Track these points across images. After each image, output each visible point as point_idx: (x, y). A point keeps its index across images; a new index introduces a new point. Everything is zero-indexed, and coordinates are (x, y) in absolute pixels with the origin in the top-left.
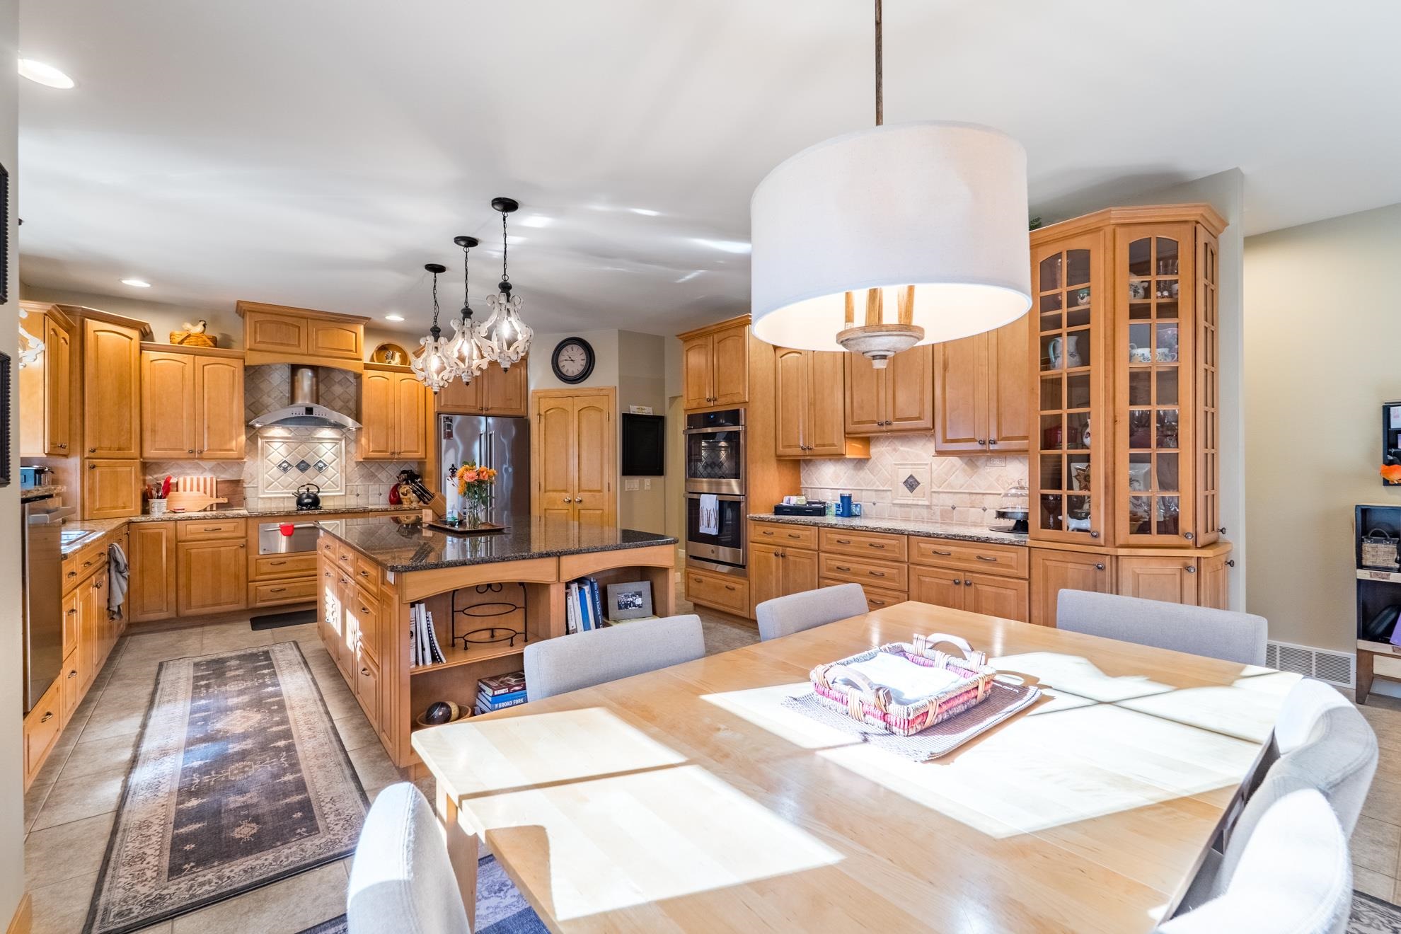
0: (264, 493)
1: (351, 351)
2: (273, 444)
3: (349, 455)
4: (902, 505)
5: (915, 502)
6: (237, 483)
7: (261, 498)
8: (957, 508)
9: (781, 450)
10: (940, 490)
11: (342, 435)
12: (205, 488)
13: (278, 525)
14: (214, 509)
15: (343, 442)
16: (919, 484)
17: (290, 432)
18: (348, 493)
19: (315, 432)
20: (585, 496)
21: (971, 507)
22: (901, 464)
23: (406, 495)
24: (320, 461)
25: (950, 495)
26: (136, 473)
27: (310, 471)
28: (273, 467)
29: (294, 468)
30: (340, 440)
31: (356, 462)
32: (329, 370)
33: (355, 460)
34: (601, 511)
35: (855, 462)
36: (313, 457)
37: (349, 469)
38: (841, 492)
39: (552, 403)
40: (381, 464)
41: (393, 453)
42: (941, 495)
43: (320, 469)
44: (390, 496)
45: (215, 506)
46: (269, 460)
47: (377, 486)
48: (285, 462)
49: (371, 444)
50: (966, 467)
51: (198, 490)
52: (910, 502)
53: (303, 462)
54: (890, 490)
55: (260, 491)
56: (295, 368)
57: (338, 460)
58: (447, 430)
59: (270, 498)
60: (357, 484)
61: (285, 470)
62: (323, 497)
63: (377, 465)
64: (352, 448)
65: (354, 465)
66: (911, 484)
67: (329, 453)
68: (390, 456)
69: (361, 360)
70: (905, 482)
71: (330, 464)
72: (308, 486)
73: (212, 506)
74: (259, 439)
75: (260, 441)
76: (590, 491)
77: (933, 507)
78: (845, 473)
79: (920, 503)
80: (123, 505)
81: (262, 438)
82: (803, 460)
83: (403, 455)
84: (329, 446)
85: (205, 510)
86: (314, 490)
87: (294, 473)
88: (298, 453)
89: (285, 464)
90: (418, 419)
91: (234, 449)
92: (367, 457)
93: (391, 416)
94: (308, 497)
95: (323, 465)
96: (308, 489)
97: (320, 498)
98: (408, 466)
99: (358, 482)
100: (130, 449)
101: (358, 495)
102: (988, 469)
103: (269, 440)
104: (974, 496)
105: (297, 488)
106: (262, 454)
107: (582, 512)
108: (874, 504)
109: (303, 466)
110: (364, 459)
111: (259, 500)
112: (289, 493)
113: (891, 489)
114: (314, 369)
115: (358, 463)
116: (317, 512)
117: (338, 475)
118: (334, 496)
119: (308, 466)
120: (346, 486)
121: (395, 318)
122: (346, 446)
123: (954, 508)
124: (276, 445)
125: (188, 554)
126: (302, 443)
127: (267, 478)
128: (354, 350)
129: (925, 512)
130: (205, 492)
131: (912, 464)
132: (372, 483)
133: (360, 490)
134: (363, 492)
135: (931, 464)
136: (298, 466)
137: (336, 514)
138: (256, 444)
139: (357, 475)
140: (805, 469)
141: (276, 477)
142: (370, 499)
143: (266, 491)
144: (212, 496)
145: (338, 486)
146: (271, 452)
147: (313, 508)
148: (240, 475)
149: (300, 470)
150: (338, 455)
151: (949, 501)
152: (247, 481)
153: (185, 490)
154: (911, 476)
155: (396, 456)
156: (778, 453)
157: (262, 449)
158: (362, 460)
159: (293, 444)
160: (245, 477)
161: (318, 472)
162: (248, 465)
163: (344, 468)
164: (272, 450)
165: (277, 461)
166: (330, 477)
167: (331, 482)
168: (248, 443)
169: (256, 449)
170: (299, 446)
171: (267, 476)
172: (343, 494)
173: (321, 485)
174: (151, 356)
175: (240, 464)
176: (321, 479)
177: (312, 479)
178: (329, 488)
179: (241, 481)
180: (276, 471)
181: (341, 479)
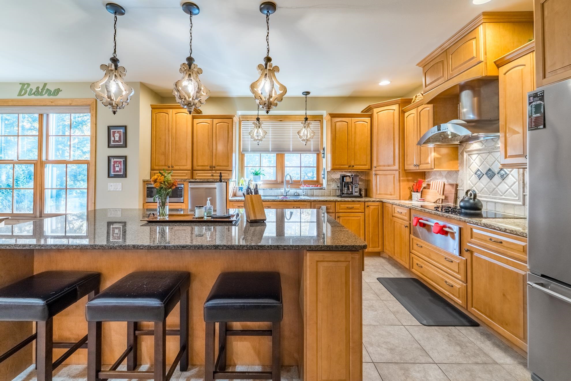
2: (472, 156)
6: (455, 186)
12: (439, 188)
17: (481, 144)
26: (396, 178)
27: (497, 179)
28: (473, 175)
29: (485, 175)
43: (502, 177)
45: (441, 200)
46: (470, 169)
48: (478, 170)
51: (436, 190)
53: (490, 170)
61: (479, 177)
71: (510, 172)
74: (465, 153)
75: (465, 155)
80: (390, 193)
81: (466, 152)
87: (485, 178)
88: (487, 162)
89: (479, 172)
91: (430, 163)
95: (504, 173)
96: (470, 194)
100: (394, 165)
103: (470, 153)
106: (467, 164)
109: (490, 174)
117: (517, 183)
118: (514, 205)
119: (493, 173)
120: (523, 195)
124: (474, 157)
126: (489, 153)
127: (469, 183)
130: (438, 192)
136: (486, 174)
138: (463, 157)
141: (474, 183)
144: (440, 194)
145: (517, 195)
146: (471, 163)
149: (489, 177)
152: (460, 185)
157: (466, 160)
159: (484, 154)
160: (459, 182)
161: (500, 180)
162: (460, 173)
163: (521, 176)
164: (472, 161)
165: (475, 170)
166: (510, 185)
167: (512, 189)
168: (460, 156)
169: (463, 161)
170: (488, 156)
171: (469, 182)
172: (521, 203)
173: (503, 192)
174: (406, 114)
175: (457, 172)
176: (504, 187)
177: (497, 186)
178: (511, 196)
179: (457, 185)
180: (474, 178)
181: (519, 188)
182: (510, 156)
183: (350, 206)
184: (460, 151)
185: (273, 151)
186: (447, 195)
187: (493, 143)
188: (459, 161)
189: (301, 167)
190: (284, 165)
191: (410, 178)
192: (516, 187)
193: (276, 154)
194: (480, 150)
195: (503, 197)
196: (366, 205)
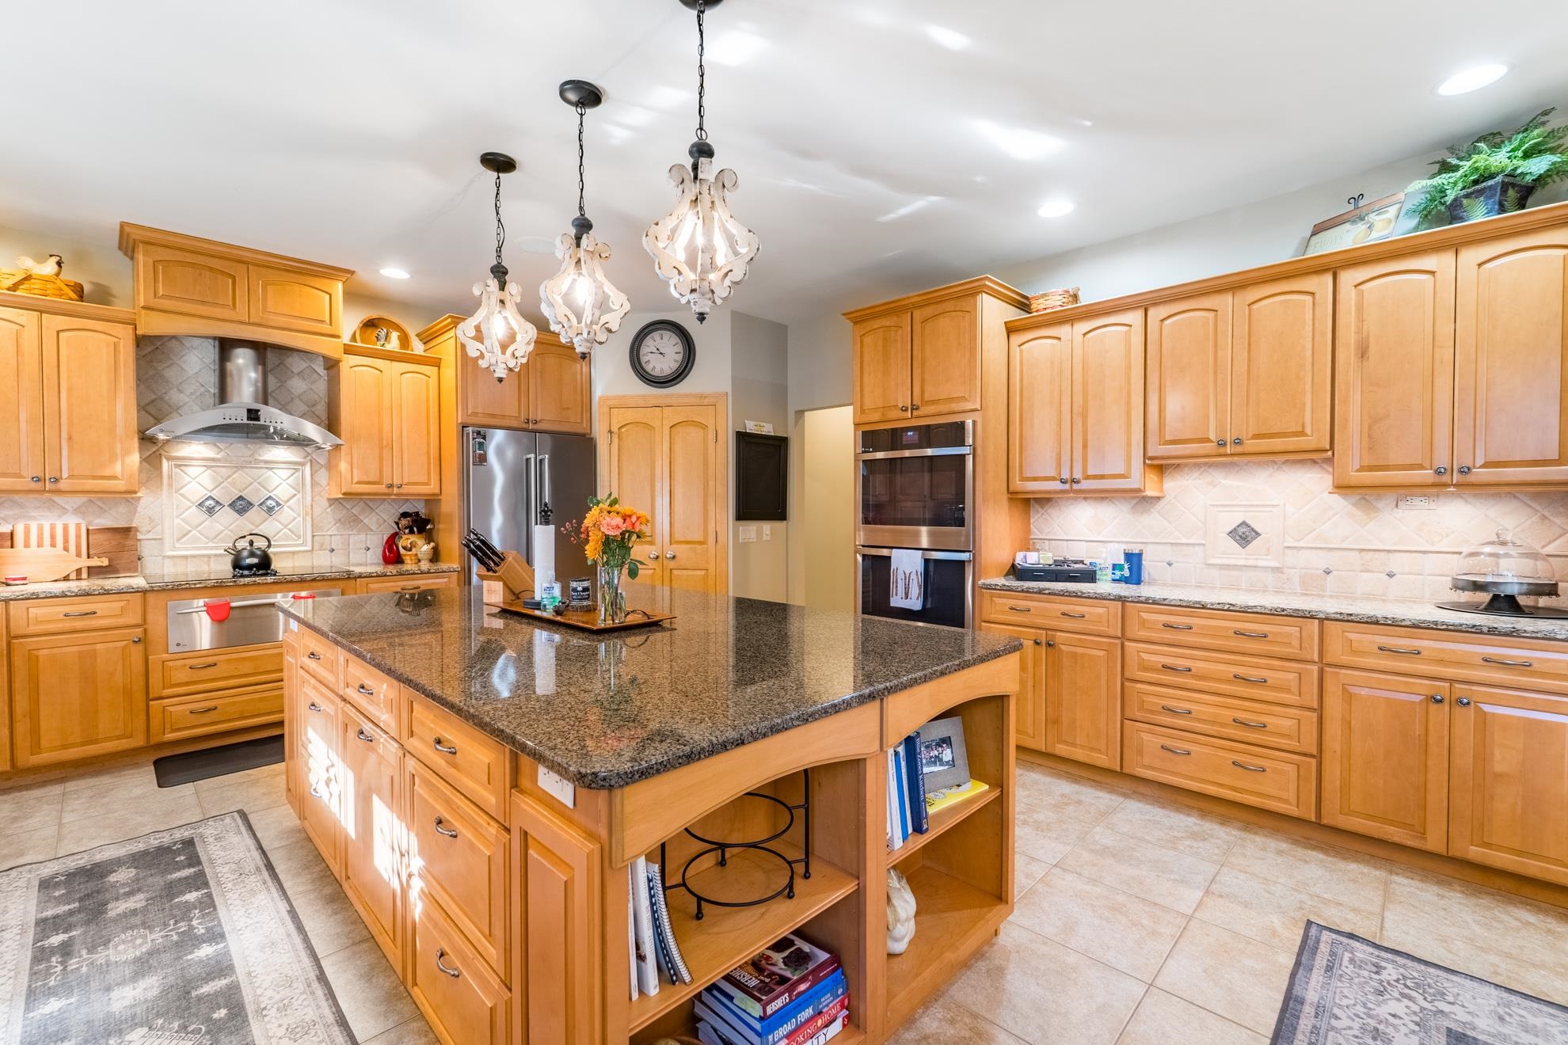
0: (174, 548)
1: (323, 322)
2: (189, 470)
3: (317, 489)
4: (1222, 567)
5: (1251, 563)
6: (125, 532)
7: (169, 557)
8: (1334, 573)
9: (1018, 484)
10: (1301, 544)
11: (305, 458)
12: (66, 541)
13: (201, 602)
14: (84, 575)
15: (308, 468)
16: (1258, 534)
17: (217, 450)
18: (317, 546)
19: (261, 452)
20: (681, 550)
21: (1361, 571)
22: (1223, 506)
23: (410, 550)
24: (270, 498)
25: (1319, 551)
27: (252, 513)
28: (190, 507)
29: (227, 508)
30: (303, 464)
31: (329, 499)
32: (283, 350)
33: (326, 496)
34: (703, 572)
35: (1134, 502)
36: (257, 490)
37: (317, 511)
38: (1124, 546)
39: (630, 415)
40: (368, 502)
41: (391, 486)
42: (1302, 551)
43: (270, 510)
44: (384, 552)
45: (84, 572)
46: (182, 495)
47: (362, 537)
48: (210, 498)
49: (355, 471)
50: (1355, 511)
51: (53, 545)
52: (1241, 562)
53: (241, 498)
54: (1204, 545)
55: (167, 545)
56: (226, 346)
57: (299, 496)
58: (478, 452)
59: (186, 557)
60: (329, 533)
61: (210, 511)
62: (275, 554)
63: (362, 503)
64: (323, 476)
65: (326, 504)
66: (1244, 535)
67: (284, 485)
68: (386, 491)
69: (338, 337)
70: (1231, 532)
71: (286, 502)
72: (249, 538)
73: (79, 571)
74: (164, 461)
75: (165, 464)
76: (688, 542)
77: (1285, 570)
78: (1115, 518)
79: (1261, 563)
81: (169, 459)
82: (1035, 499)
83: (405, 490)
84: (284, 473)
85: (66, 579)
86: (260, 543)
87: (226, 516)
88: (233, 484)
89: (210, 503)
90: (428, 434)
91: (120, 476)
92: (348, 491)
93: (386, 428)
94: (252, 554)
95: (274, 504)
96: (251, 543)
97: (272, 556)
98: (411, 506)
99: (332, 532)
101: (332, 550)
102: (1399, 513)
103: (181, 463)
104: (1371, 554)
105: (233, 540)
106: (170, 485)
107: (675, 572)
108: (1170, 564)
109: (241, 505)
110: (344, 494)
111: (167, 561)
112: (217, 548)
113: (1203, 542)
114: (260, 349)
115: (333, 501)
116: (270, 579)
117: (301, 519)
118: (294, 553)
119: (250, 504)
120: (313, 536)
121: (394, 274)
122: (312, 475)
123: (1328, 572)
124: (193, 471)
125: (32, 659)
126: (238, 468)
127: (178, 524)
128: (327, 319)
129: (1269, 578)
130: (66, 549)
131: (1246, 506)
132: (354, 532)
133: (336, 543)
134: (340, 546)
135: (1285, 505)
136: (232, 505)
137: (301, 582)
138: (159, 468)
139: (331, 520)
140: (1038, 511)
141: (195, 523)
142: (351, 555)
143: (177, 545)
144: (79, 555)
145: (299, 536)
146: (186, 482)
147: (261, 572)
148: (131, 520)
149: (237, 511)
150: (299, 487)
151: (1320, 561)
152: (143, 529)
153: (27, 545)
154: (1244, 524)
155: (396, 490)
156: (1012, 489)
157: (170, 477)
158: (341, 496)
159: (224, 470)
160: (140, 523)
161: (268, 514)
162: (144, 503)
163: (309, 509)
164: (187, 479)
165: (196, 497)
166: (287, 522)
167: (289, 530)
170: (234, 473)
171: (177, 522)
172: (309, 548)
176: (271, 526)
177: (258, 526)
178: (287, 540)
179: (136, 529)
180: (196, 513)
181: (305, 527)
182: (358, 483)
186: (111, 555)
192: (295, 525)
194: (213, 460)
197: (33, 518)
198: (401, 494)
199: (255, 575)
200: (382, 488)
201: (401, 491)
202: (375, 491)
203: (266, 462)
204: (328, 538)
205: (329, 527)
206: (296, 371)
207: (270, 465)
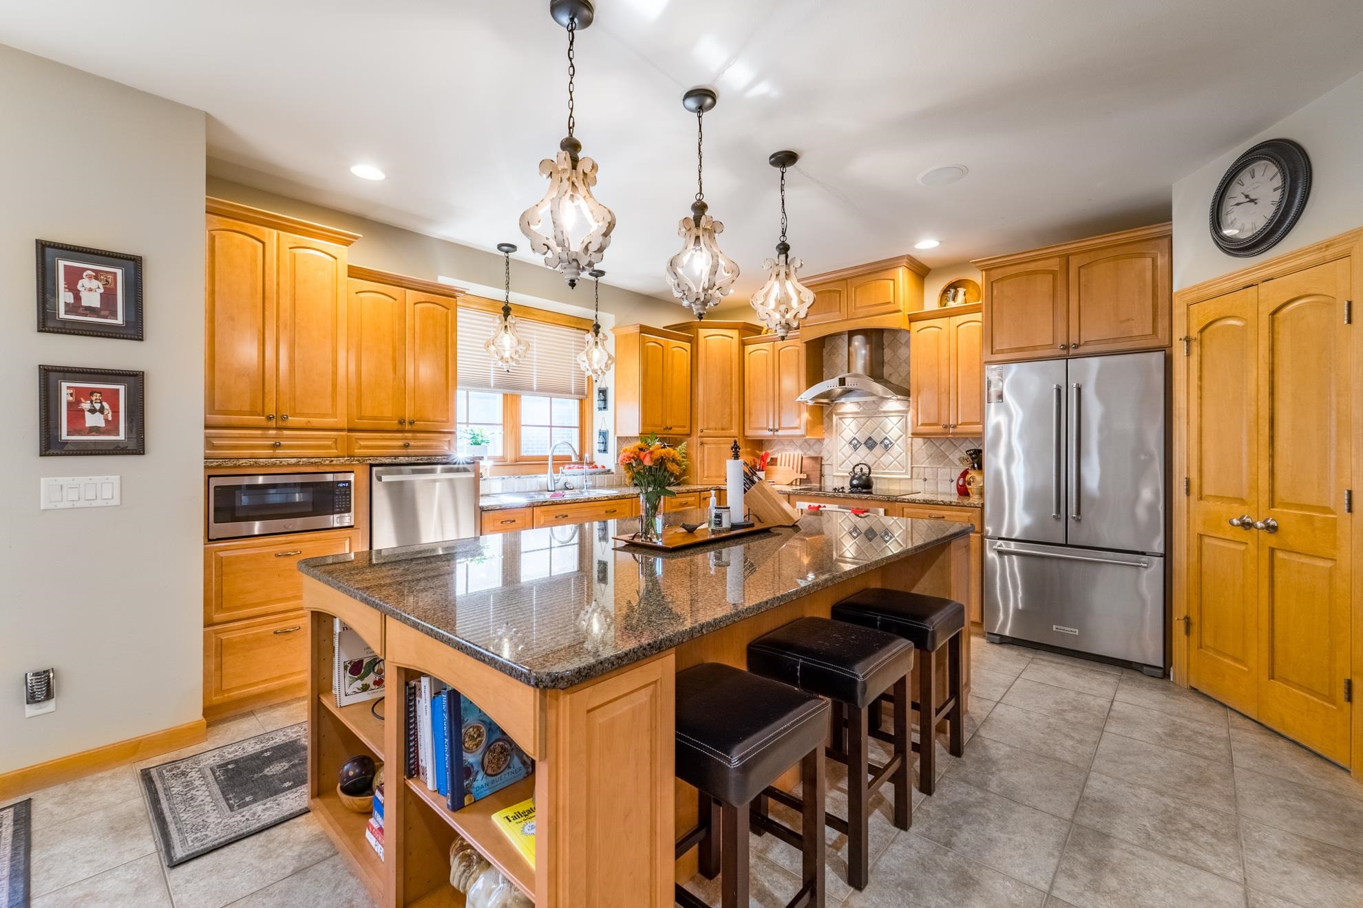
0: (838, 471)
2: (845, 420)
6: (818, 460)
7: (835, 476)
12: (793, 464)
14: (798, 483)
17: (858, 406)
18: (914, 476)
20: (1285, 517)
24: (886, 438)
27: (878, 450)
28: (846, 445)
29: (862, 445)
32: (880, 332)
34: (1329, 564)
36: (879, 433)
39: (1214, 310)
41: (946, 427)
43: (886, 446)
44: (959, 484)
45: (798, 481)
46: (842, 437)
47: (948, 470)
48: (855, 438)
49: (920, 416)
51: (789, 466)
53: (870, 438)
55: (834, 468)
56: (849, 337)
57: (904, 436)
58: (992, 389)
59: (841, 477)
60: (923, 465)
61: (855, 448)
62: (877, 478)
63: (948, 442)
65: (922, 442)
67: (895, 428)
68: (943, 431)
69: (899, 311)
71: (896, 441)
72: (861, 466)
74: (834, 416)
75: (835, 418)
81: (837, 414)
83: (960, 429)
84: (896, 420)
85: (791, 484)
86: (866, 470)
87: (863, 450)
88: (866, 429)
89: (855, 442)
91: (798, 427)
92: (915, 432)
93: (944, 376)
94: (861, 478)
95: (889, 442)
96: (862, 469)
97: (874, 480)
99: (924, 463)
100: (731, 428)
101: (925, 480)
103: (842, 416)
106: (837, 431)
107: (1280, 555)
109: (870, 444)
110: (913, 434)
111: (835, 478)
112: (843, 472)
117: (904, 454)
118: (900, 479)
119: (875, 443)
120: (912, 468)
121: (927, 245)
124: (847, 421)
126: (869, 418)
127: (840, 456)
130: (793, 468)
132: (941, 466)
134: (931, 477)
136: (866, 443)
138: (832, 421)
139: (925, 455)
141: (847, 455)
142: (939, 486)
143: (840, 469)
144: (797, 472)
145: (904, 467)
146: (844, 429)
147: (864, 490)
148: (820, 453)
149: (868, 448)
150: (904, 429)
152: (825, 458)
153: (780, 465)
155: (951, 430)
157: (837, 425)
159: (862, 419)
160: (825, 454)
161: (884, 451)
162: (826, 442)
163: (909, 446)
164: (844, 426)
165: (848, 438)
166: (895, 456)
167: (898, 461)
168: (826, 420)
169: (832, 425)
170: (867, 421)
171: (840, 454)
172: (909, 477)
173: (887, 465)
174: (749, 348)
175: (820, 441)
176: (887, 459)
177: (879, 459)
178: (896, 470)
179: (822, 458)
180: (848, 449)
181: (907, 459)
182: (922, 425)
183: (683, 500)
184: (826, 412)
185: (499, 386)
186: (809, 473)
187: (874, 406)
188: (825, 425)
189: (551, 426)
190: (520, 421)
191: (749, 450)
192: (902, 457)
193: (501, 396)
194: (857, 413)
195: (886, 471)
196: (702, 497)
197: (786, 450)
198: (957, 434)
199: (860, 492)
200: (939, 429)
201: (957, 430)
202: (932, 431)
203: (885, 412)
204: (922, 469)
205: (923, 460)
206: (903, 342)
207: (887, 414)
